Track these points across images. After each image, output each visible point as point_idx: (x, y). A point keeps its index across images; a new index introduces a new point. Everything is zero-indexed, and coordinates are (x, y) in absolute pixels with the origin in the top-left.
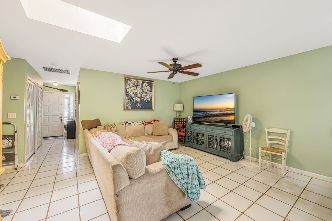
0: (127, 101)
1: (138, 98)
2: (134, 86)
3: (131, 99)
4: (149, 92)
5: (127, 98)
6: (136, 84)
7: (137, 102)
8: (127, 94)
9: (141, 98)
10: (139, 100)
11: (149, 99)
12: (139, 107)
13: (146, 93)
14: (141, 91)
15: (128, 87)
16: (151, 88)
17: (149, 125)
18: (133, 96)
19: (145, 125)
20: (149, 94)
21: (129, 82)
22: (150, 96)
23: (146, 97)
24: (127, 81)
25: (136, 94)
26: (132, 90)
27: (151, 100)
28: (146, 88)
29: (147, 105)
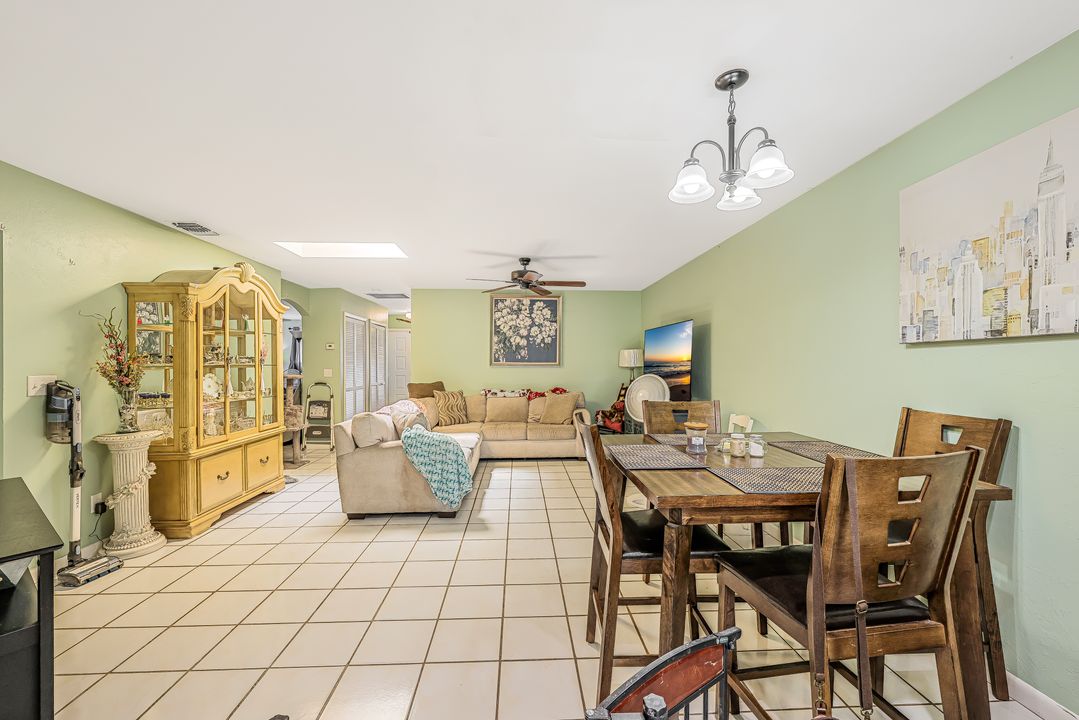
0: (495, 347)
1: (522, 337)
2: (512, 312)
3: (505, 340)
4: (548, 323)
5: (495, 339)
6: (515, 307)
7: (518, 346)
8: (497, 331)
9: (527, 337)
10: (523, 342)
11: (548, 340)
12: (523, 359)
13: (540, 325)
14: (528, 322)
15: (498, 314)
16: (554, 312)
17: (538, 399)
18: (509, 334)
19: (529, 399)
20: (549, 329)
21: (500, 305)
22: (552, 333)
23: (541, 336)
24: (497, 302)
25: (516, 329)
26: (506, 322)
27: (554, 340)
28: (542, 313)
29: (547, 353)
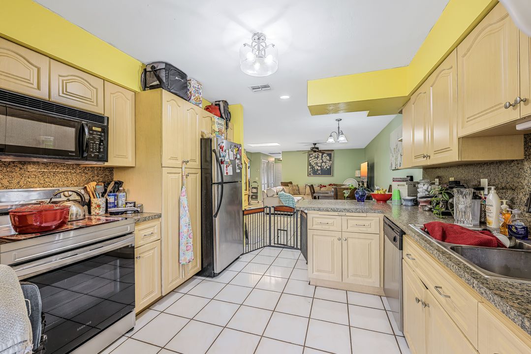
0: (309, 170)
1: (319, 166)
2: (315, 158)
3: (313, 167)
4: (328, 161)
5: (310, 167)
6: (316, 156)
7: (317, 170)
8: (310, 164)
9: (321, 166)
10: (319, 168)
11: (328, 167)
12: (319, 174)
13: (325, 162)
14: (321, 161)
15: (310, 159)
16: (330, 158)
17: (324, 188)
18: (314, 165)
19: (321, 188)
20: (329, 163)
21: (311, 155)
22: (330, 165)
23: (326, 166)
24: (310, 155)
25: (317, 164)
26: (313, 161)
27: (330, 167)
28: (326, 158)
29: (328, 172)
